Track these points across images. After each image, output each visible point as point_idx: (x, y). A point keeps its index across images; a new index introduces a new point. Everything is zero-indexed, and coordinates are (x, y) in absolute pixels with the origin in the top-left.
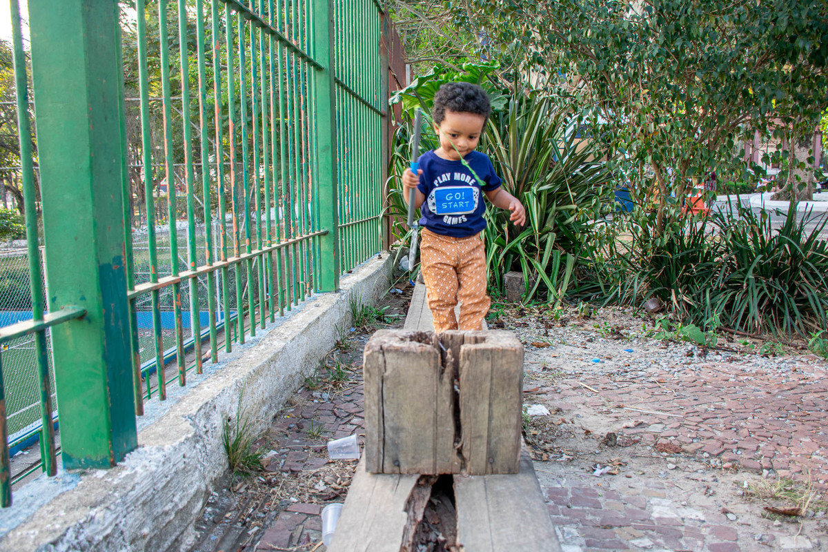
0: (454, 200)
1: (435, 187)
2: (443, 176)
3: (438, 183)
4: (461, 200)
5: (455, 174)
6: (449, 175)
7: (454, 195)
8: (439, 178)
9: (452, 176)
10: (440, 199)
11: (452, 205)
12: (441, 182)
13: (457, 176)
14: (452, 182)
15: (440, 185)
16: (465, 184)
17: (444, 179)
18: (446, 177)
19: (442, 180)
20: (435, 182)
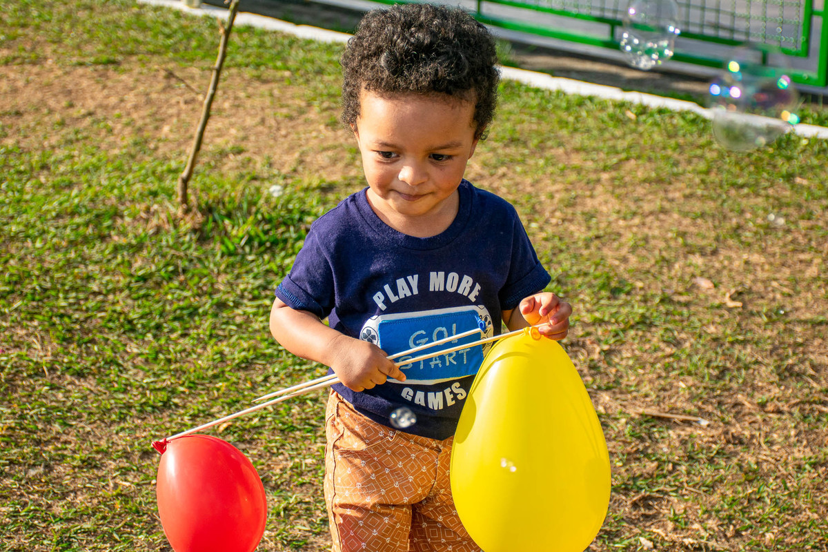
1: (377, 311)
2: (401, 282)
3: (387, 301)
5: (433, 274)
6: (414, 280)
8: (387, 287)
9: (424, 283)
12: (393, 299)
13: (437, 281)
14: (426, 299)
15: (391, 308)
16: (458, 299)
17: (404, 291)
18: (406, 287)
19: (396, 293)
20: (378, 299)
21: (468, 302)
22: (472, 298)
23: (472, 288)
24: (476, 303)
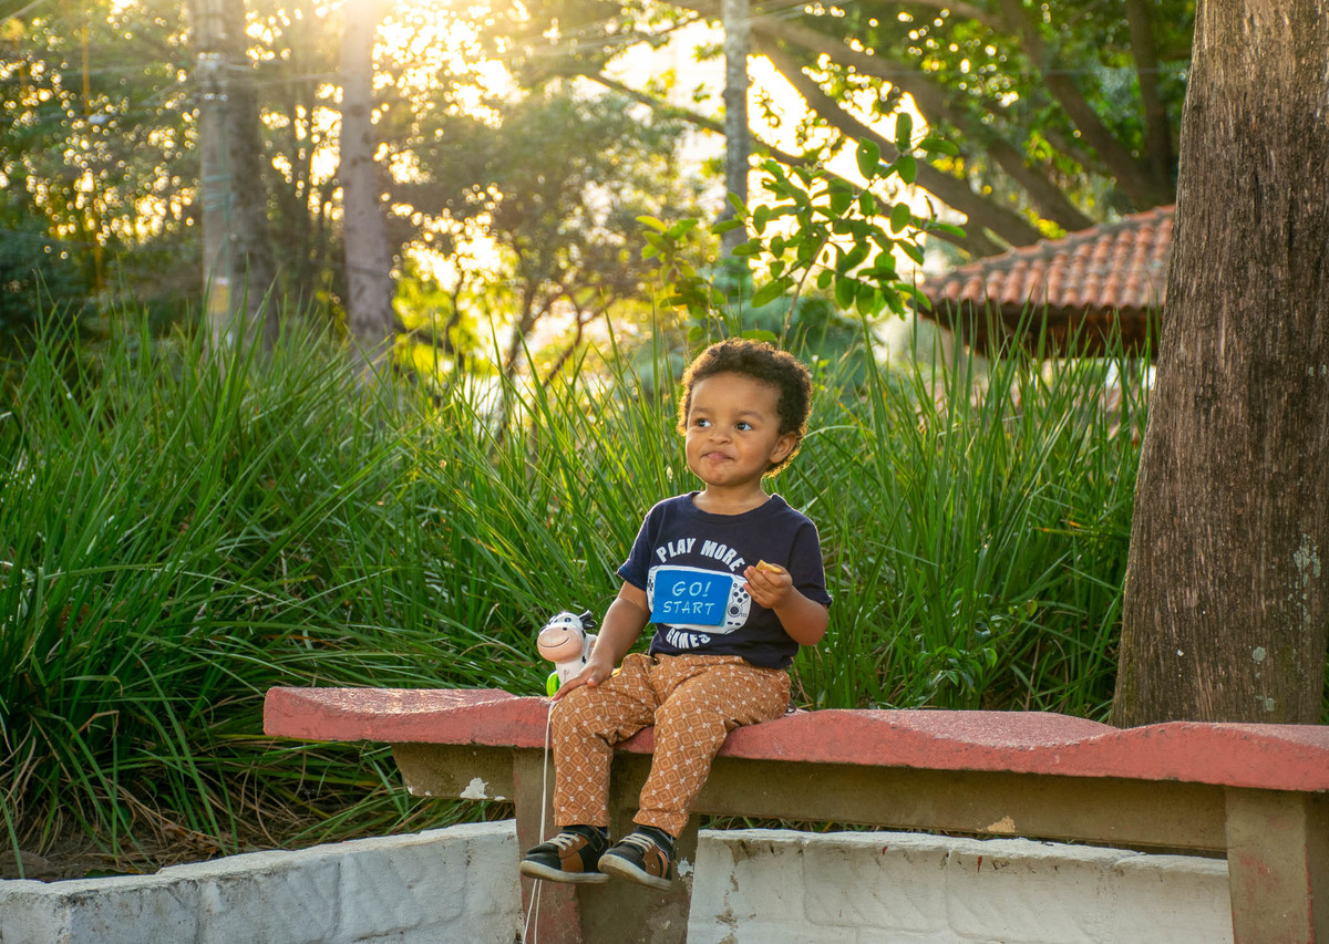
0: (685, 597)
1: (659, 563)
2: (681, 542)
3: (667, 555)
4: (699, 598)
5: (707, 542)
6: (693, 542)
7: (687, 586)
8: (670, 545)
9: (698, 547)
10: (663, 593)
11: (682, 606)
12: (673, 554)
13: (709, 548)
14: (695, 558)
15: (670, 561)
16: (720, 566)
17: (681, 549)
18: (684, 546)
19: (675, 550)
20: (661, 552)
21: (730, 571)
22: (732, 567)
23: (734, 560)
24: (734, 573)
